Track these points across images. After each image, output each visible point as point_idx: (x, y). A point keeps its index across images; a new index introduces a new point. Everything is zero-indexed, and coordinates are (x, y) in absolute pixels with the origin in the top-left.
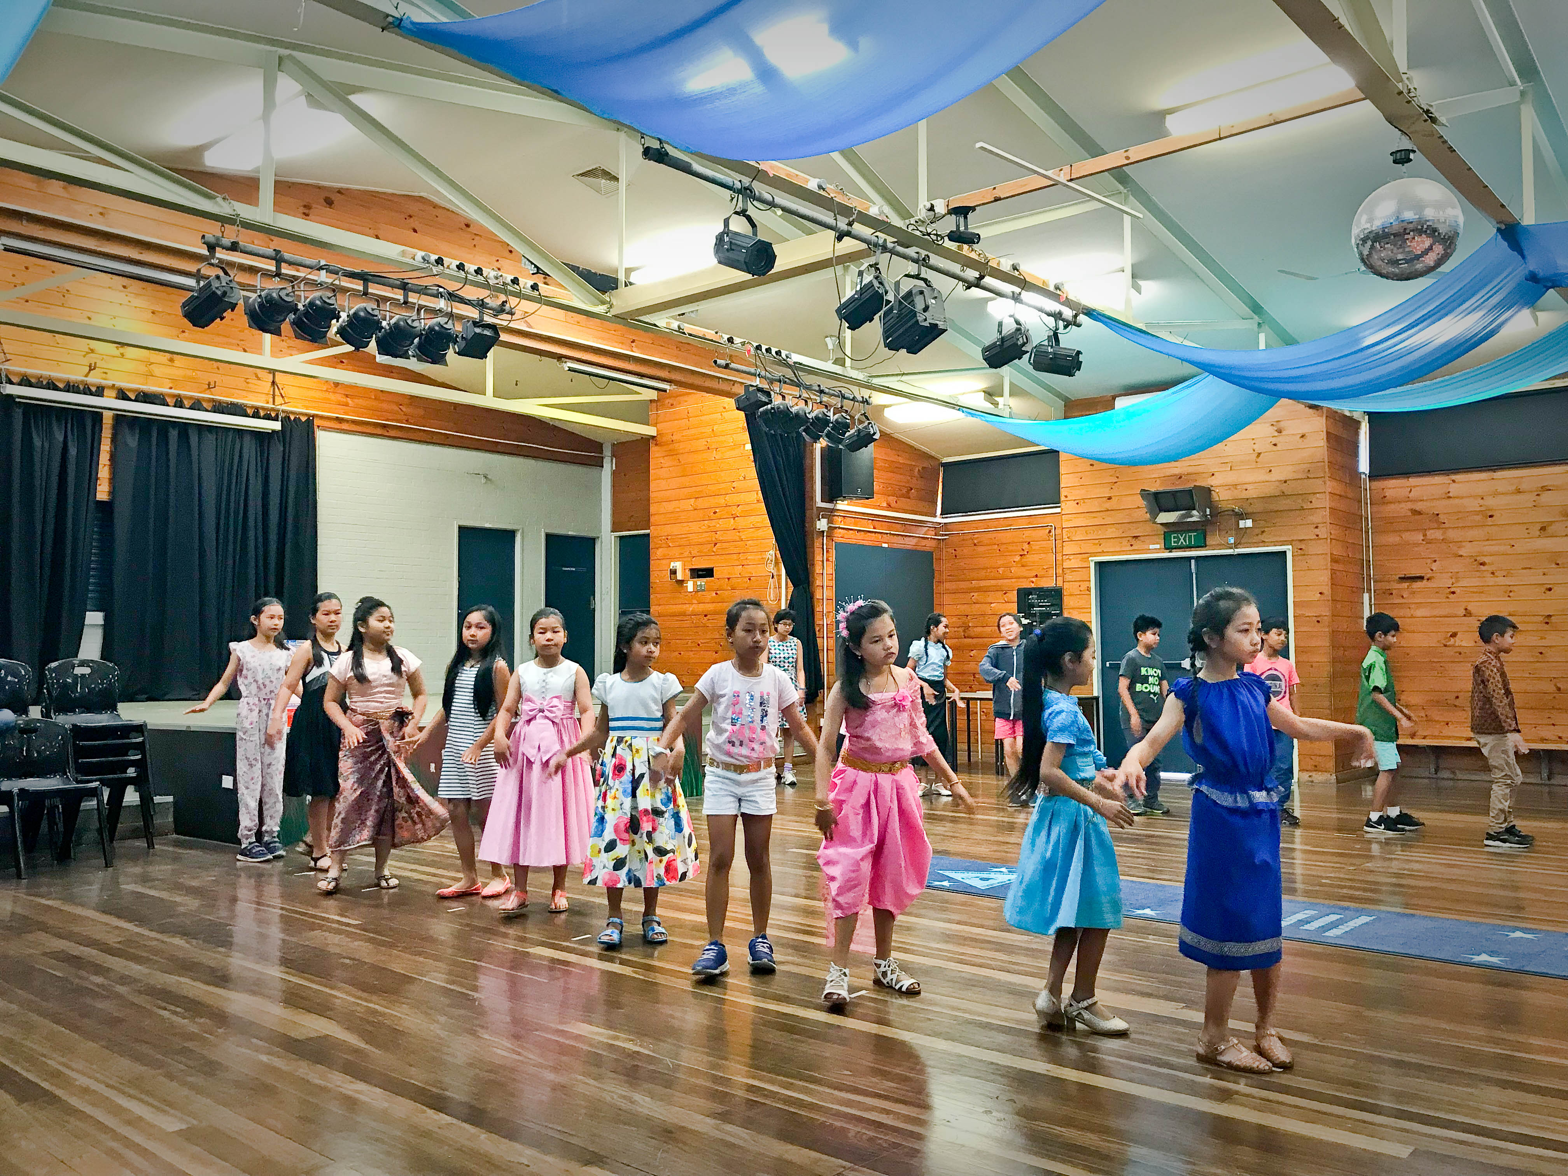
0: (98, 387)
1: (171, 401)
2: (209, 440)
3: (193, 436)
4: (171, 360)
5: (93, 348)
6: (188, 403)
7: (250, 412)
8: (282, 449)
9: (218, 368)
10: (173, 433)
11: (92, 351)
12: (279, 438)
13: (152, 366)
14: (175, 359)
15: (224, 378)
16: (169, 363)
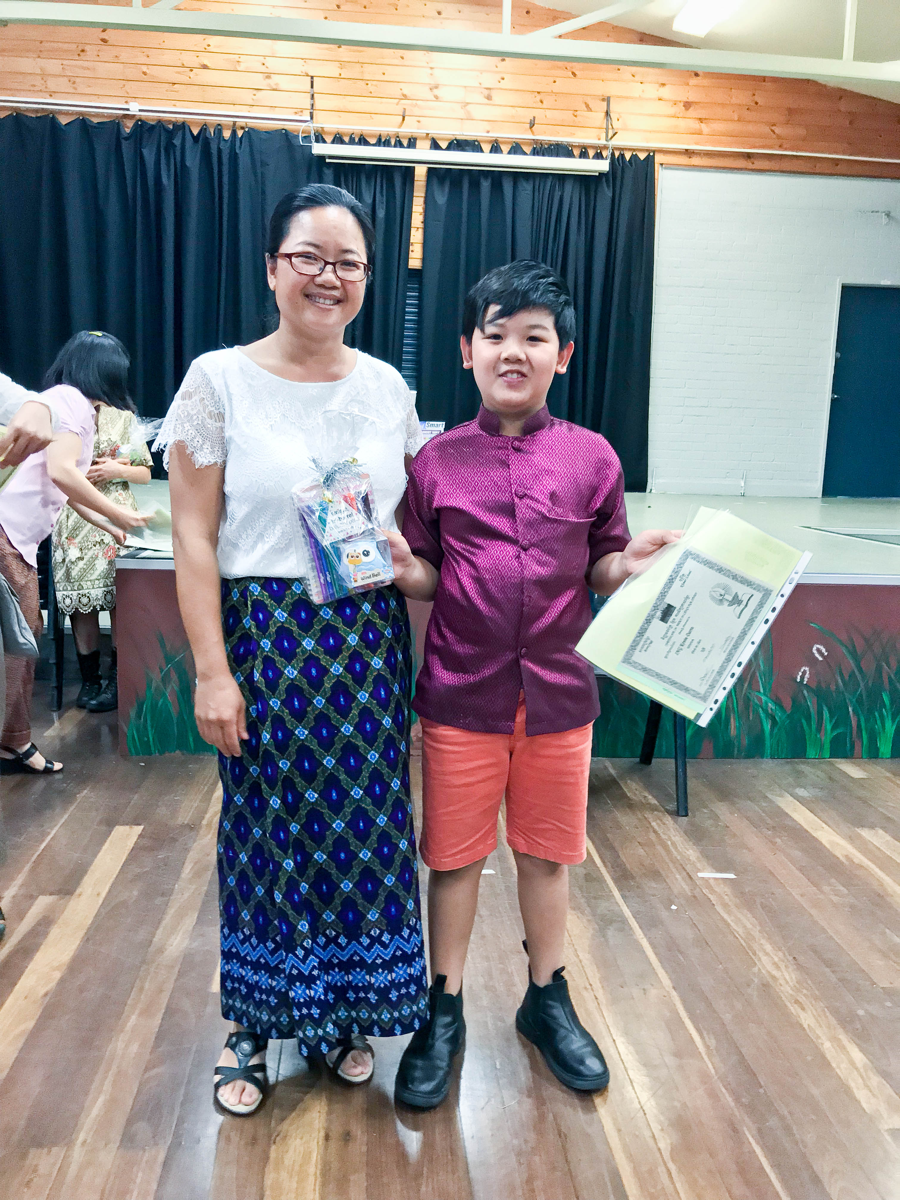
0: (410, 139)
1: (486, 147)
2: (526, 188)
3: (507, 186)
4: (489, 98)
5: (405, 92)
6: (505, 148)
7: (576, 152)
8: (611, 195)
9: (542, 102)
10: (486, 185)
11: (405, 97)
12: (607, 181)
13: (469, 107)
14: (494, 94)
15: (549, 113)
16: (486, 101)
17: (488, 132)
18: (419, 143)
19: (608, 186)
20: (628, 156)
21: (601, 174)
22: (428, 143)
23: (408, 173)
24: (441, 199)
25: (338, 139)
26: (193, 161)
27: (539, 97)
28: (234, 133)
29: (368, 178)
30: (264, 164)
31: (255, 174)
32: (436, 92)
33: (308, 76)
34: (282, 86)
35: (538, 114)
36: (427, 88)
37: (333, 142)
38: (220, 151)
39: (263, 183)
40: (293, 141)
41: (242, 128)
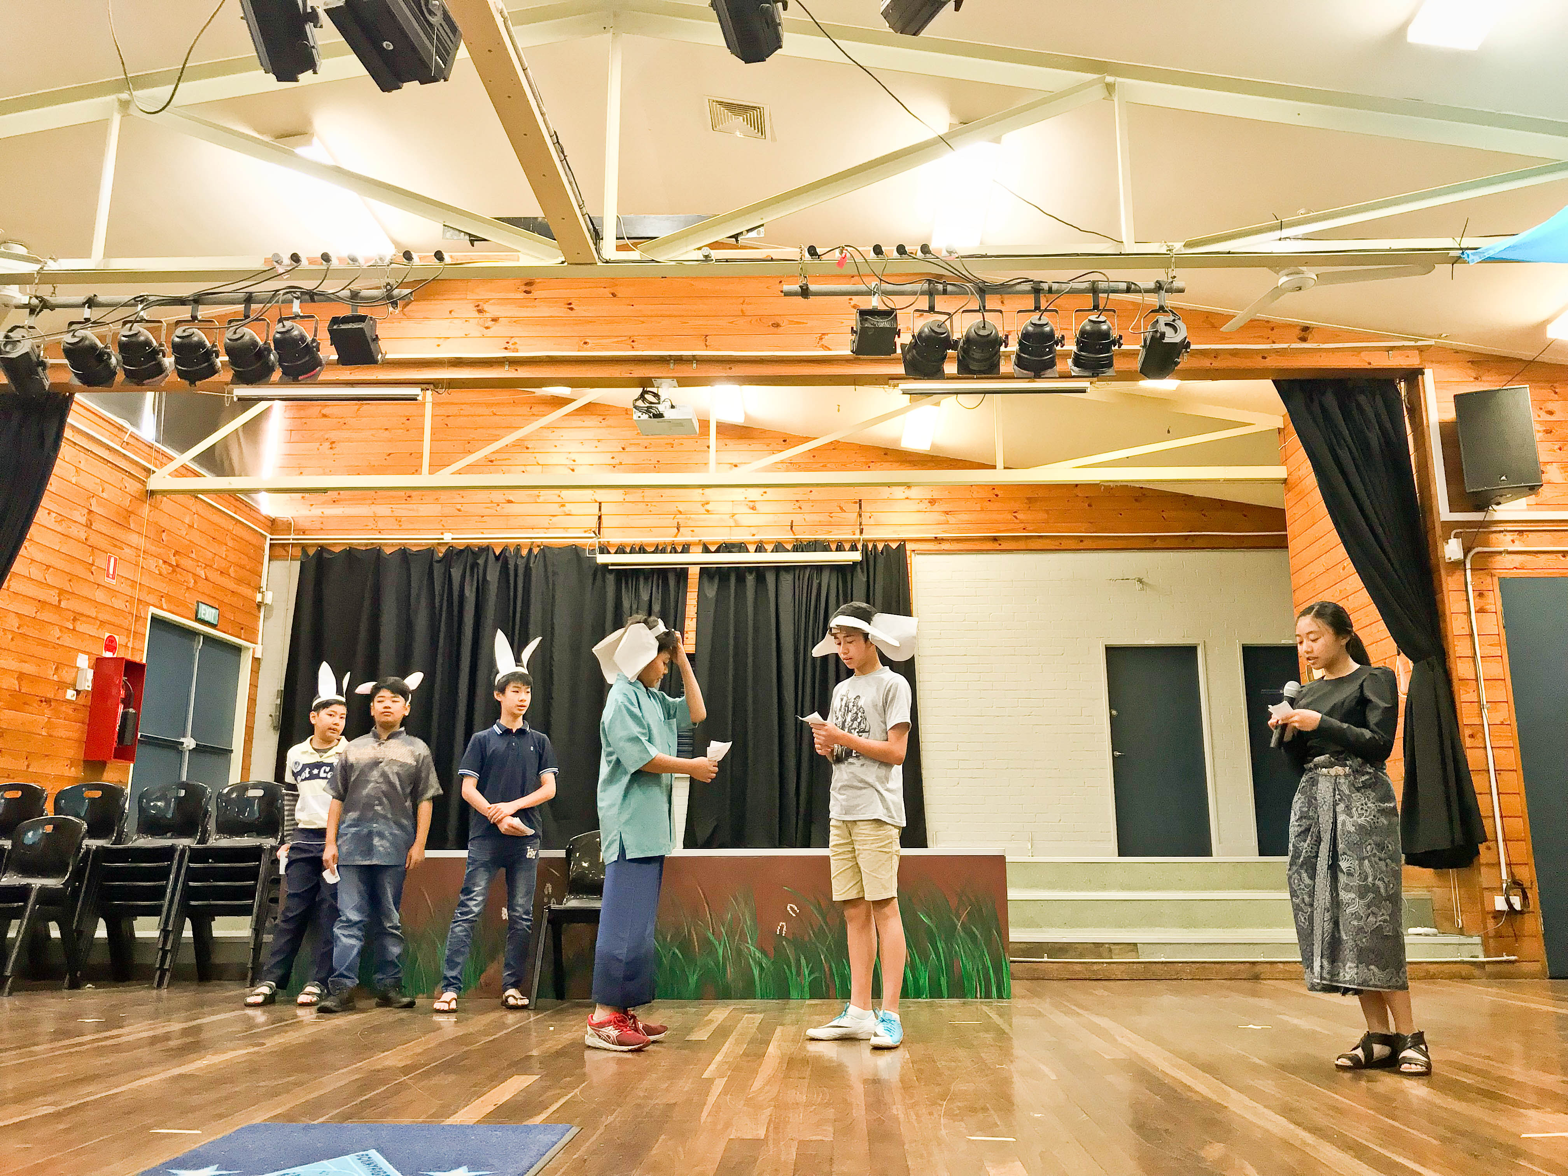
0: (684, 546)
1: (752, 548)
2: (787, 580)
3: (770, 578)
4: (753, 508)
5: (681, 509)
6: (769, 547)
7: (834, 547)
8: (865, 579)
9: (800, 508)
10: (750, 579)
11: (680, 513)
12: (862, 568)
13: (736, 516)
14: (757, 505)
15: (807, 517)
16: (752, 511)
17: (754, 535)
18: (692, 549)
19: (863, 572)
20: (880, 547)
21: (855, 564)
22: (700, 548)
23: (681, 574)
24: (711, 592)
25: (621, 550)
26: (493, 576)
27: (798, 504)
28: (530, 550)
29: (646, 579)
30: (555, 573)
31: (547, 583)
32: (708, 507)
33: (596, 502)
34: (573, 512)
35: (797, 519)
36: (699, 505)
37: (616, 553)
38: (516, 566)
39: (553, 589)
40: (581, 554)
41: (539, 546)
